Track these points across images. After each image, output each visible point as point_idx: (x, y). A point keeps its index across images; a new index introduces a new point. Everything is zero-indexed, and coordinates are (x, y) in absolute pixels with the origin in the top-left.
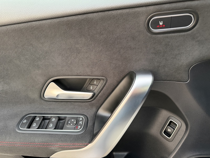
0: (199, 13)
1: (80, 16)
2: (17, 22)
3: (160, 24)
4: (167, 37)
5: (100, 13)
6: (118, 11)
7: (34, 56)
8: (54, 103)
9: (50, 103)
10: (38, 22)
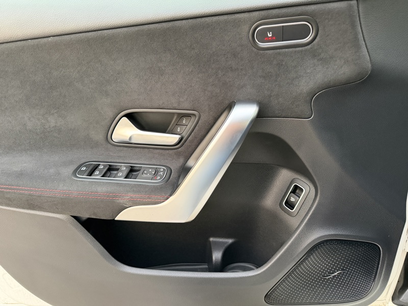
0: (318, 20)
1: (164, 24)
2: (84, 30)
3: (269, 36)
4: (279, 54)
5: (190, 21)
6: (213, 17)
7: (102, 77)
8: (125, 149)
9: (119, 148)
10: (111, 30)
